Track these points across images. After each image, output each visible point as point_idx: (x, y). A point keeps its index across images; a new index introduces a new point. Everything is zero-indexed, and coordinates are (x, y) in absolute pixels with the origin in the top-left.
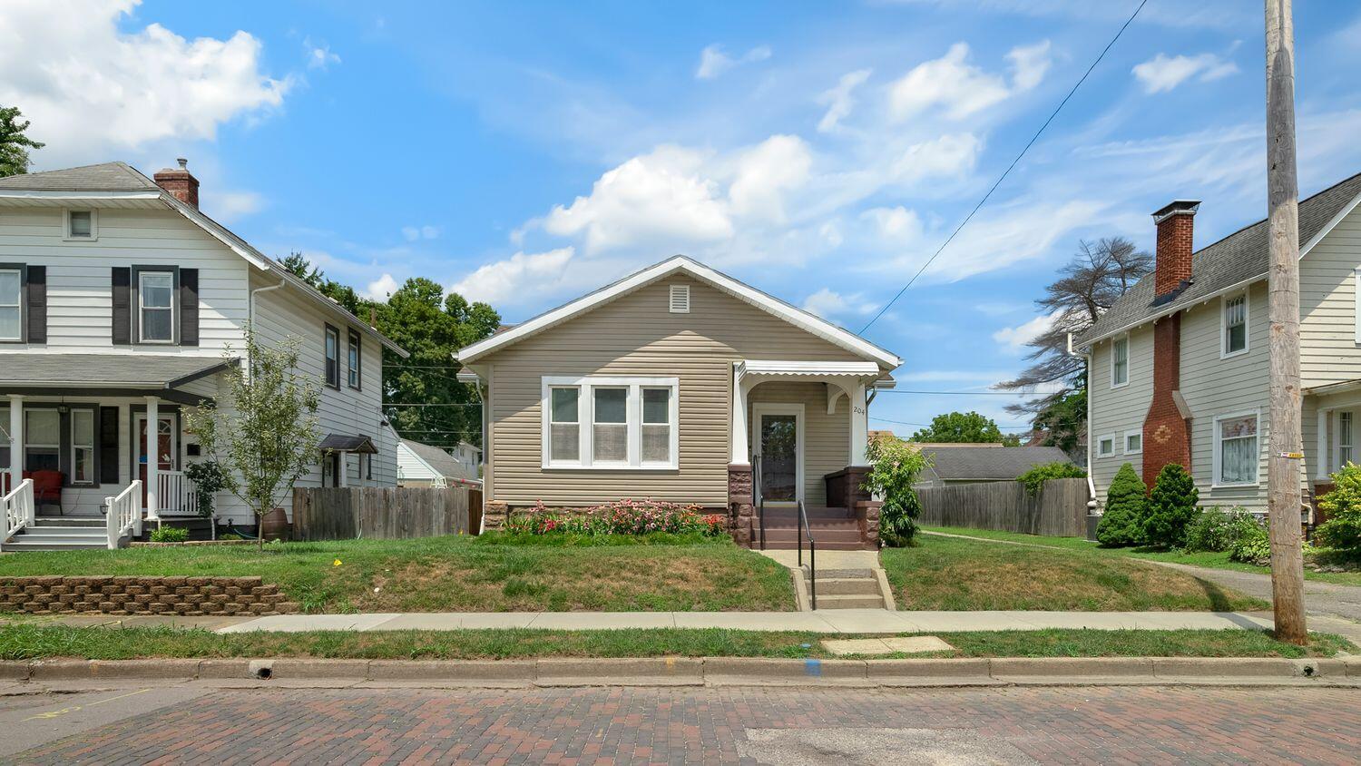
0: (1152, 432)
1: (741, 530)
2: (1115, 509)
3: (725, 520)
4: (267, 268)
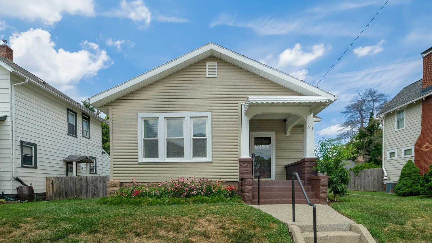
0: (420, 147)
1: (247, 194)
2: (406, 180)
3: (237, 188)
4: (13, 70)
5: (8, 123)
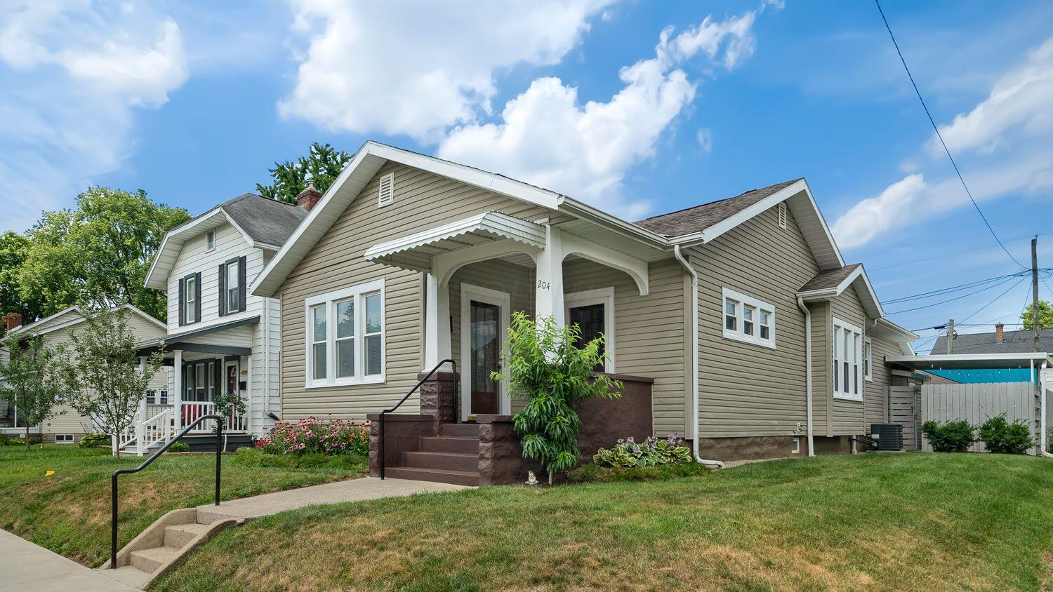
5: (261, 327)
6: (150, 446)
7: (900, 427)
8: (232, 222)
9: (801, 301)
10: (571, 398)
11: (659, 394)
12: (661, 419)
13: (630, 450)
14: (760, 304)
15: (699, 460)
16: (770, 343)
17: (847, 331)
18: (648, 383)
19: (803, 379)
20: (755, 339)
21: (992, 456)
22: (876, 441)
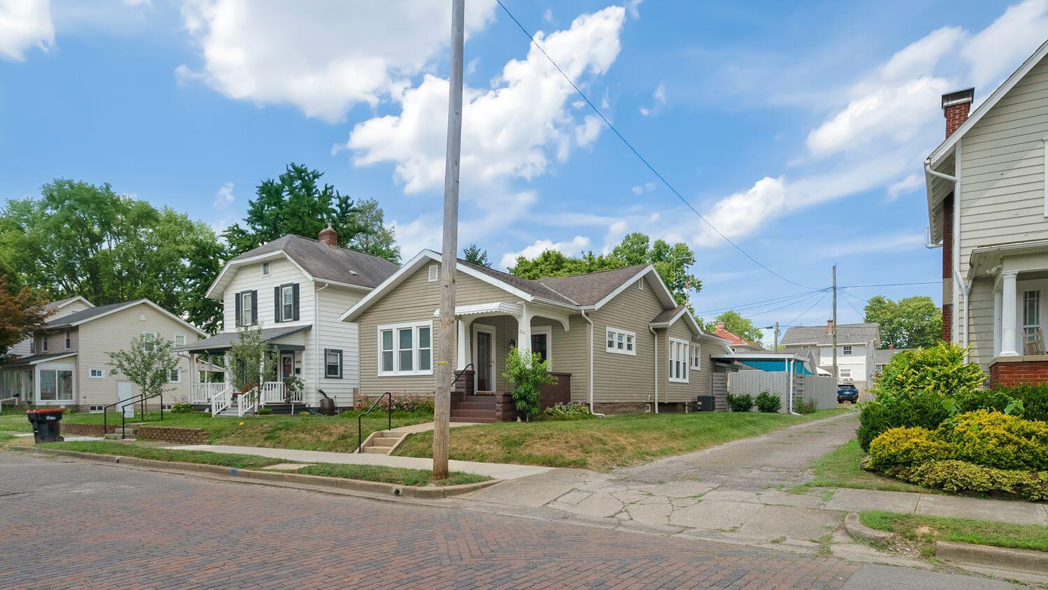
5: (313, 332)
6: (246, 411)
7: (713, 398)
8: (288, 257)
9: (651, 328)
10: (536, 384)
11: (575, 381)
12: (575, 393)
13: (561, 408)
14: (627, 333)
15: (593, 413)
16: (633, 353)
17: (679, 344)
18: (569, 376)
19: (653, 371)
20: (624, 351)
21: (761, 414)
22: (700, 406)
